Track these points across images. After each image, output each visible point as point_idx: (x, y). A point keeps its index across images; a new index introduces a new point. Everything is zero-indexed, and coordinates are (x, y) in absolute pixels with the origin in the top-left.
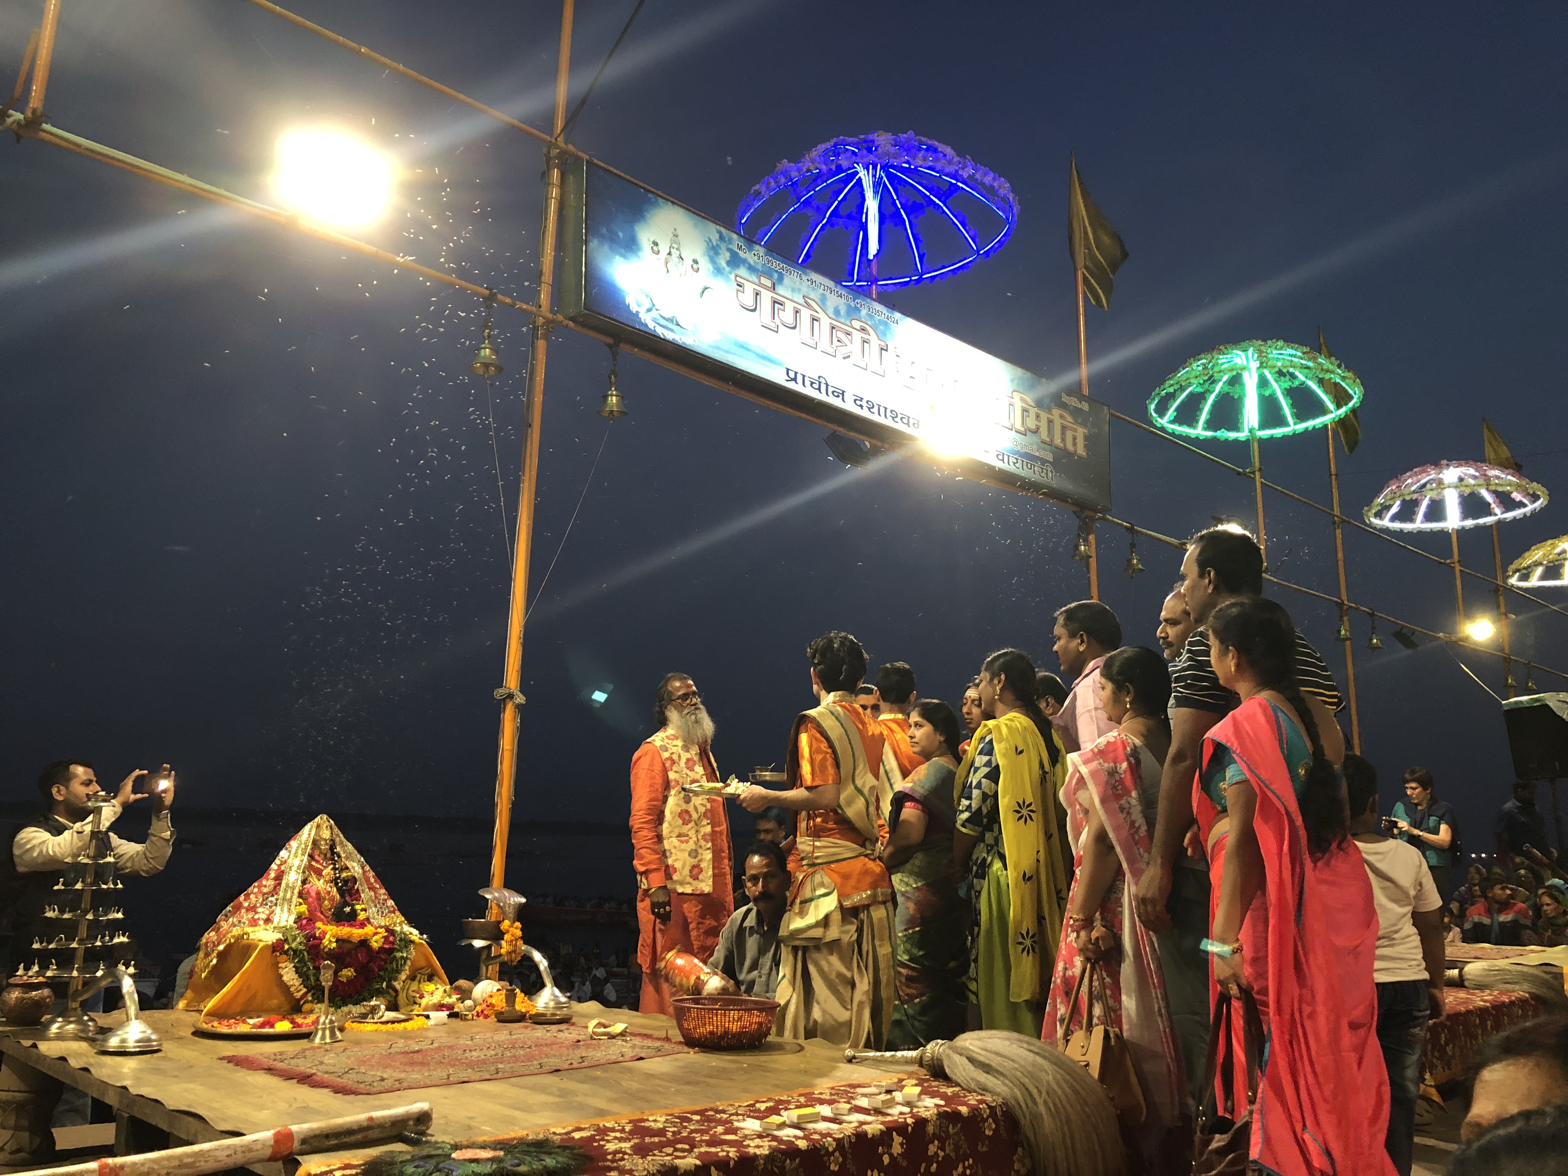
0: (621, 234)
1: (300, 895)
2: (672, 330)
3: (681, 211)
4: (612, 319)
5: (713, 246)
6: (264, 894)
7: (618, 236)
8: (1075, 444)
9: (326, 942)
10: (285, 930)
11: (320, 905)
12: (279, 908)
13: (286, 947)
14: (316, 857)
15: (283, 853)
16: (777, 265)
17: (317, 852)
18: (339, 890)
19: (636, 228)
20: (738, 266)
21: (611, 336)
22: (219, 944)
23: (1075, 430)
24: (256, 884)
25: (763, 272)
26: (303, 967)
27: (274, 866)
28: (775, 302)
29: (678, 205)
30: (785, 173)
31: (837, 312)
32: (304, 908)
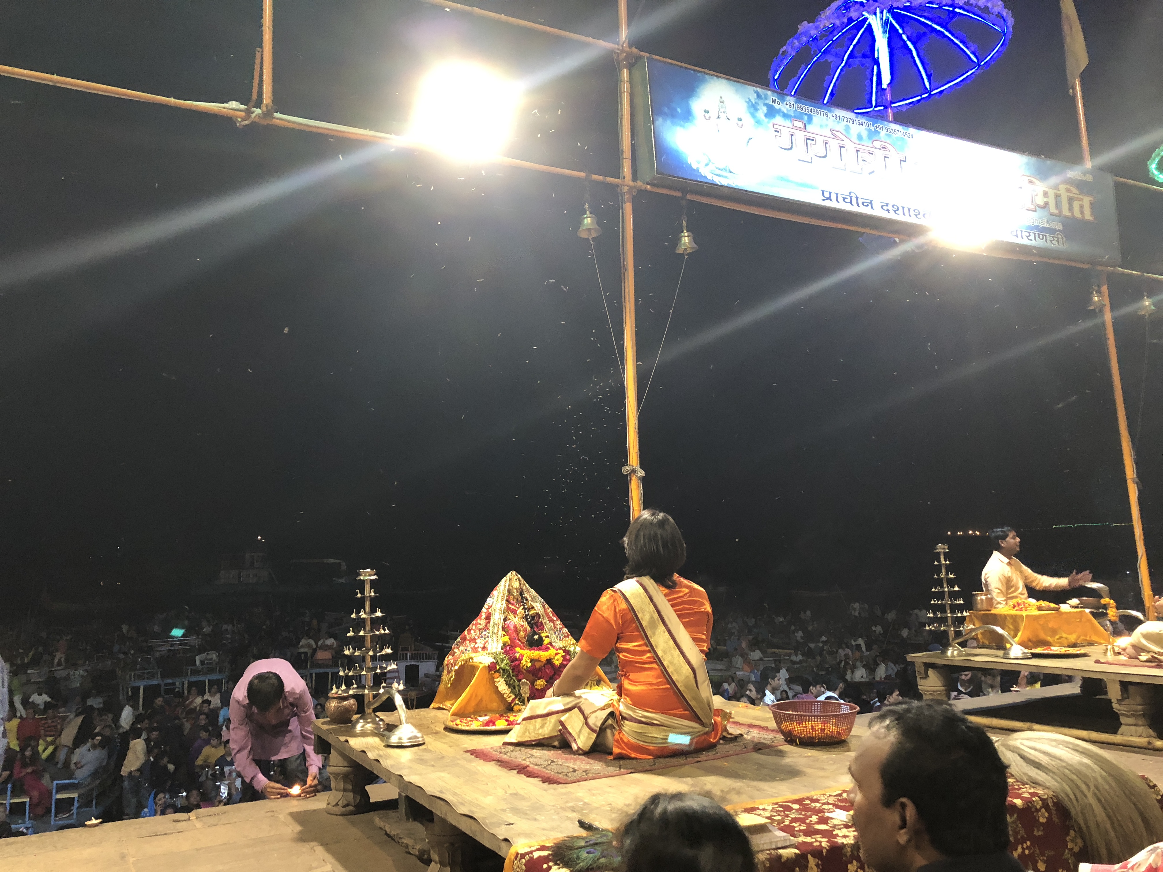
0: (679, 110)
1: (504, 629)
2: (726, 177)
3: (724, 82)
4: (678, 177)
5: (752, 104)
6: (480, 630)
7: (677, 111)
8: (1082, 212)
9: (523, 662)
10: (495, 655)
11: (518, 635)
12: (490, 639)
13: (498, 667)
14: (512, 601)
15: (489, 601)
16: (806, 108)
17: (511, 598)
18: (529, 623)
19: (690, 103)
20: (774, 117)
21: (679, 190)
22: (455, 665)
23: (1081, 200)
24: (474, 622)
25: (795, 117)
26: (510, 681)
27: (484, 610)
28: (807, 139)
29: (721, 77)
30: (805, 33)
31: (860, 137)
32: (507, 639)
